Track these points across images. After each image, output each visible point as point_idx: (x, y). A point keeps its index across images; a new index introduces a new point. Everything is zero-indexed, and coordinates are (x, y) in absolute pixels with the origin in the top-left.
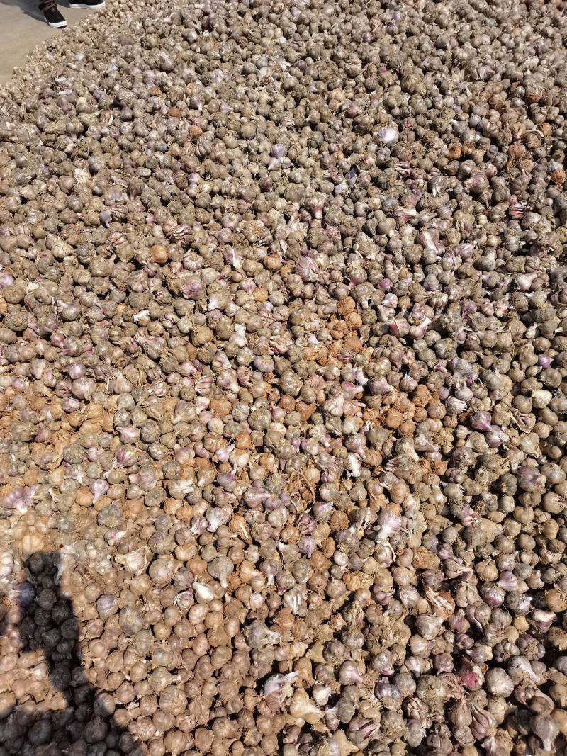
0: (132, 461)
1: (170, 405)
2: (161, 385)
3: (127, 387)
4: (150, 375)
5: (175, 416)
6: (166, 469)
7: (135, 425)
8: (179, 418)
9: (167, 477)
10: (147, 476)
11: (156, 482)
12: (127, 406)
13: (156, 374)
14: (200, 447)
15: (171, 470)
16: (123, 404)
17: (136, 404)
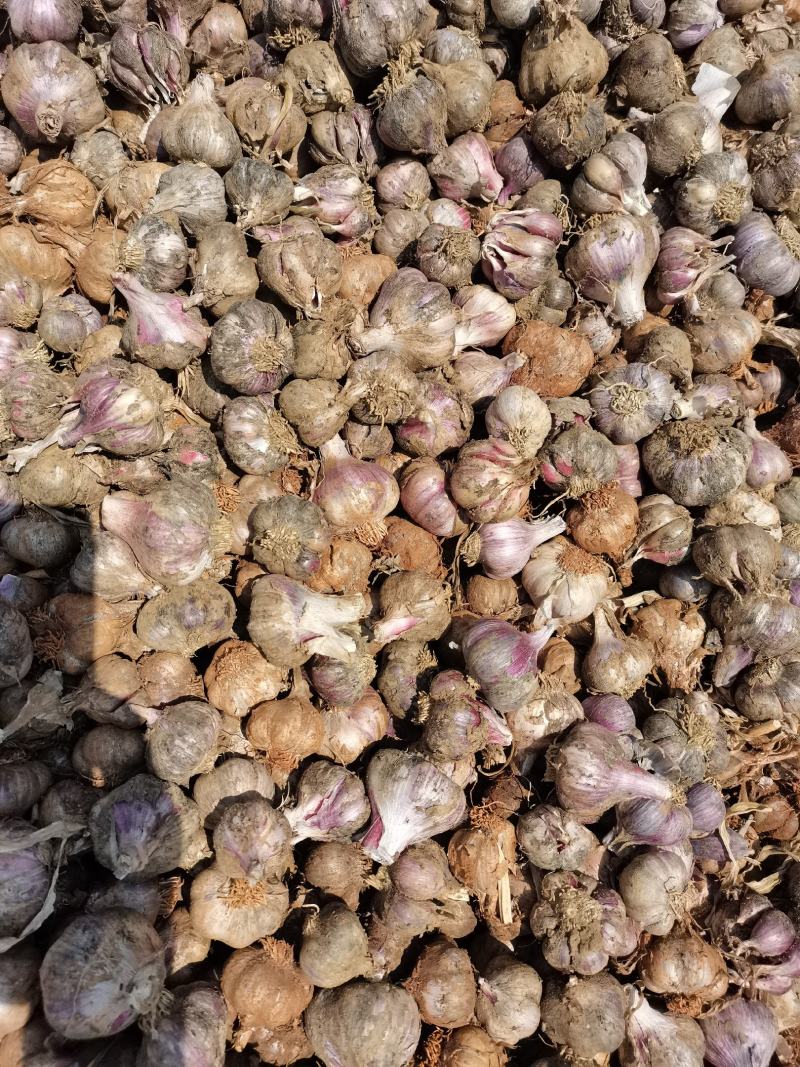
0: (138, 437)
1: (363, 274)
2: (353, 185)
3: (217, 142)
4: (323, 130)
5: (369, 325)
6: (265, 521)
7: (197, 298)
8: (382, 335)
9: (261, 554)
10: (179, 525)
11: (206, 560)
12: (192, 211)
13: (347, 136)
14: (430, 481)
15: (285, 534)
16: (177, 199)
17: (232, 217)
